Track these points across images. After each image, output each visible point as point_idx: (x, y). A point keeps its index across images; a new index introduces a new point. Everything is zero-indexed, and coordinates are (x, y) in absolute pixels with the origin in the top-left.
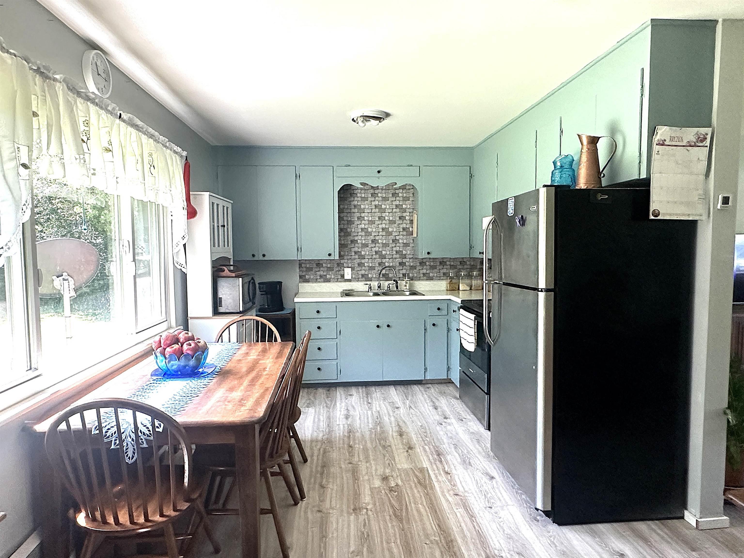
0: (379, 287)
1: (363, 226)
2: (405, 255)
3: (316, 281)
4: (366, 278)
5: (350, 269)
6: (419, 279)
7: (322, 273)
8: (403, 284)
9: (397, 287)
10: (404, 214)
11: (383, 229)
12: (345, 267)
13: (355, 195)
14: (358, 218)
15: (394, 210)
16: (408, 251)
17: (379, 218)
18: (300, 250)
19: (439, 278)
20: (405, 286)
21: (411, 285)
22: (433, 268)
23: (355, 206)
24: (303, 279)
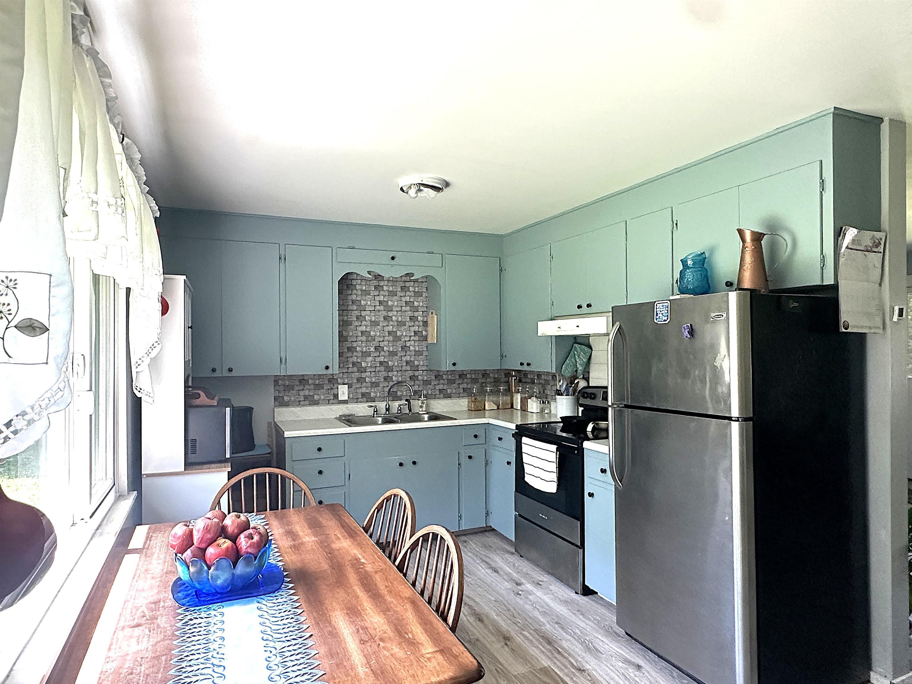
0: (388, 410)
1: (364, 328)
2: (418, 366)
3: (299, 404)
4: (367, 398)
5: (347, 386)
6: (435, 397)
7: (307, 393)
8: (416, 404)
9: (410, 410)
10: (416, 314)
11: (389, 333)
12: (340, 384)
13: (352, 287)
14: (357, 318)
15: (404, 308)
16: (420, 362)
17: (385, 318)
18: (284, 361)
19: (459, 396)
20: (421, 407)
21: (427, 405)
22: (451, 382)
23: (353, 302)
24: (281, 402)
